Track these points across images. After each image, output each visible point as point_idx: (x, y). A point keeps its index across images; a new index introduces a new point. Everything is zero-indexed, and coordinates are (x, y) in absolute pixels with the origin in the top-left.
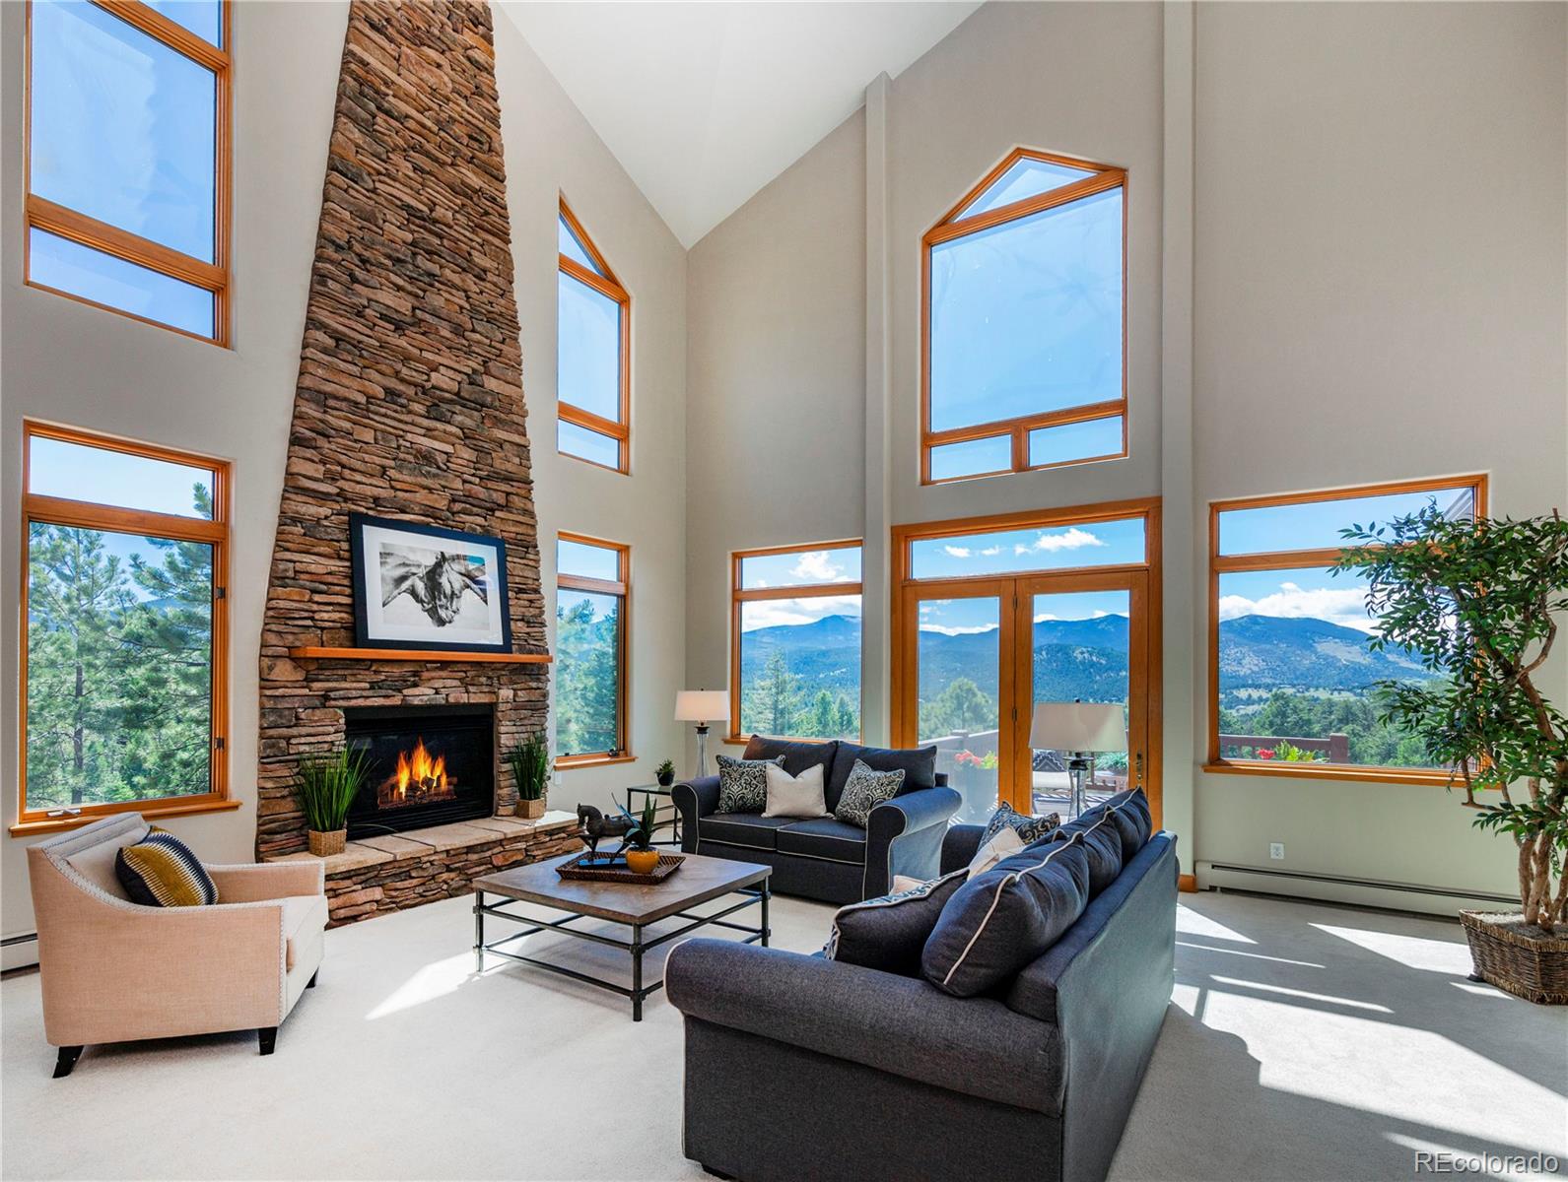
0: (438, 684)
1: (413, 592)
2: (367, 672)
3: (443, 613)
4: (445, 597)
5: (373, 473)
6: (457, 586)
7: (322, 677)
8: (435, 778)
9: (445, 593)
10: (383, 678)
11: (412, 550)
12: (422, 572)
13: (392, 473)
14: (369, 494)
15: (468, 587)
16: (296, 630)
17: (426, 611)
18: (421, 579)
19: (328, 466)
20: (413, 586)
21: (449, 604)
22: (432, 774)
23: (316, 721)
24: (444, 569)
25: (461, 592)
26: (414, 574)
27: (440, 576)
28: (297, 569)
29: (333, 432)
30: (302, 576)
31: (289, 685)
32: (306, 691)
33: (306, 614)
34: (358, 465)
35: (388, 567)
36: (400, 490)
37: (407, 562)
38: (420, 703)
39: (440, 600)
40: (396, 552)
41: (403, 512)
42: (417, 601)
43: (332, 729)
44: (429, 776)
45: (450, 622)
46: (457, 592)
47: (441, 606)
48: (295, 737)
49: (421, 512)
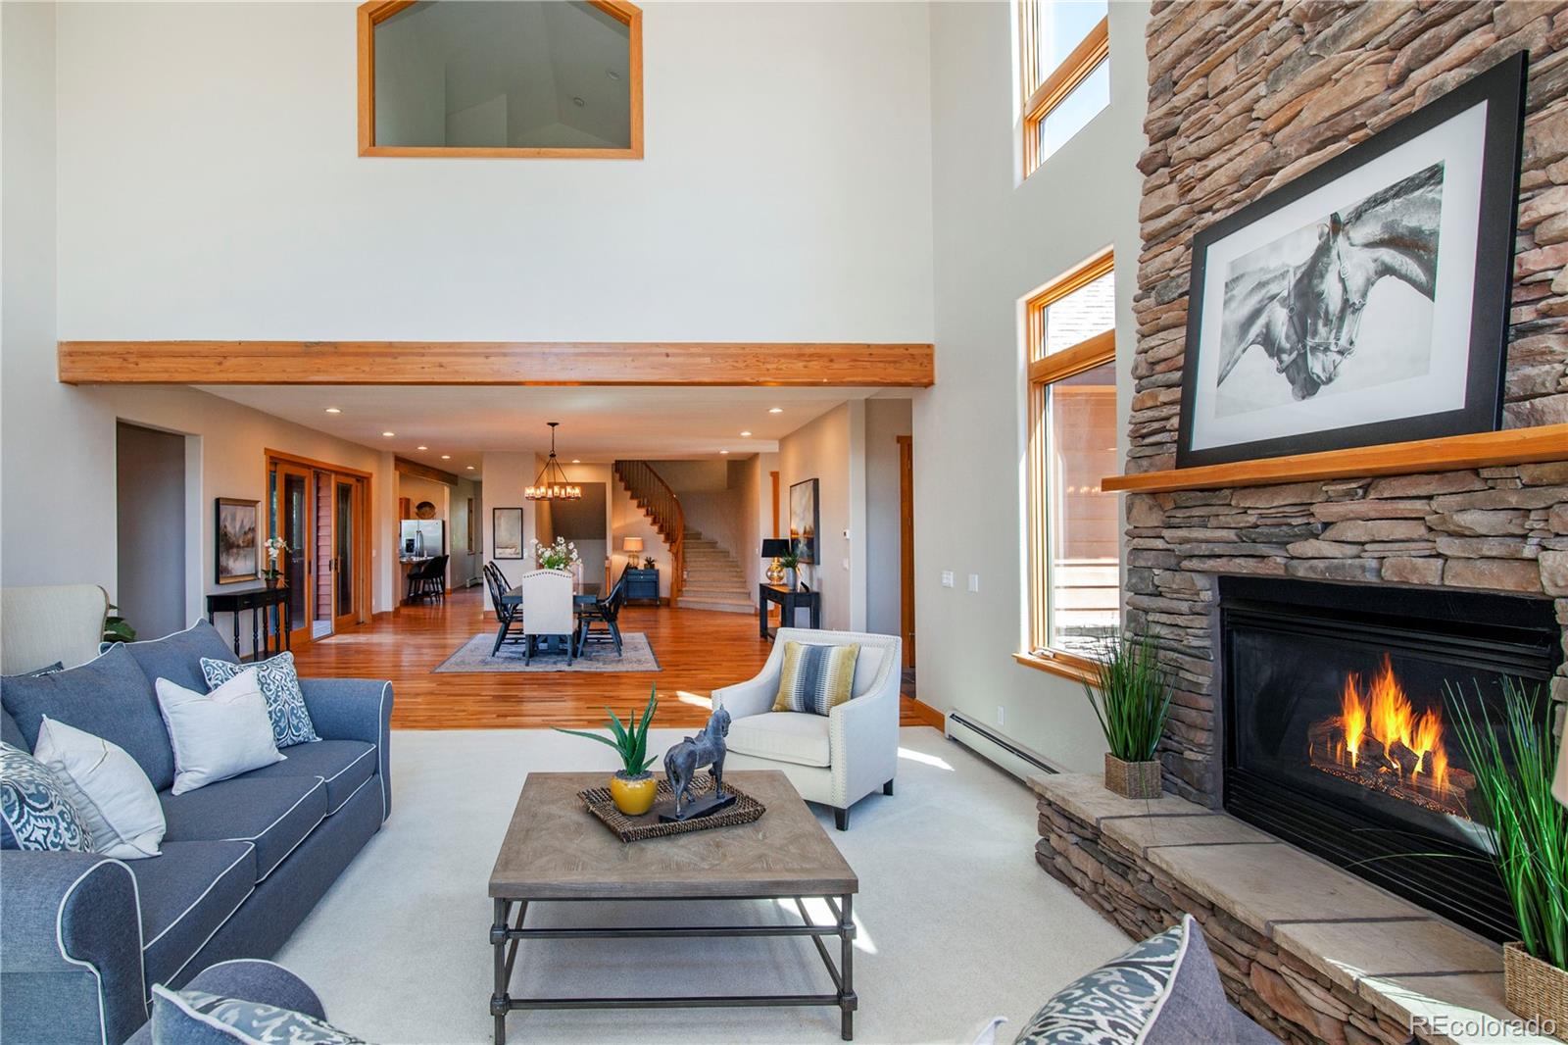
0: (1355, 531)
1: (1268, 341)
2: (1226, 510)
3: (1316, 365)
4: (1327, 322)
5: (1232, 137)
6: (1356, 283)
7: (1178, 520)
8: (1420, 753)
9: (1327, 312)
10: (1252, 519)
11: (1275, 247)
12: (1285, 287)
13: (1261, 109)
14: (1224, 180)
15: (1387, 270)
16: (1148, 451)
17: (1285, 370)
18: (1284, 302)
19: (1178, 177)
20: (1268, 326)
21: (1332, 340)
22: (1412, 741)
23: (1177, 591)
24: (1334, 253)
25: (1364, 295)
26: (1273, 298)
27: (1322, 276)
28: (1150, 360)
29: (1180, 117)
30: (1158, 368)
31: (1145, 533)
32: (1159, 544)
33: (1156, 425)
34: (1208, 143)
35: (1234, 305)
36: (1278, 130)
37: (1265, 278)
38: (1312, 575)
39: (1315, 333)
40: (1248, 270)
41: (1274, 172)
42: (1271, 355)
43: (1184, 607)
44: (1406, 742)
45: (1330, 380)
46: (1355, 298)
47: (1314, 349)
48: (1154, 611)
49: (1308, 146)
